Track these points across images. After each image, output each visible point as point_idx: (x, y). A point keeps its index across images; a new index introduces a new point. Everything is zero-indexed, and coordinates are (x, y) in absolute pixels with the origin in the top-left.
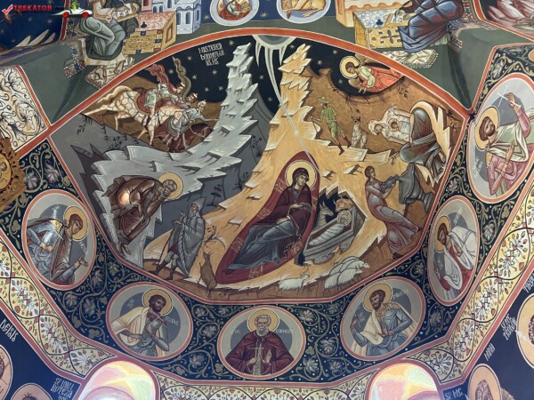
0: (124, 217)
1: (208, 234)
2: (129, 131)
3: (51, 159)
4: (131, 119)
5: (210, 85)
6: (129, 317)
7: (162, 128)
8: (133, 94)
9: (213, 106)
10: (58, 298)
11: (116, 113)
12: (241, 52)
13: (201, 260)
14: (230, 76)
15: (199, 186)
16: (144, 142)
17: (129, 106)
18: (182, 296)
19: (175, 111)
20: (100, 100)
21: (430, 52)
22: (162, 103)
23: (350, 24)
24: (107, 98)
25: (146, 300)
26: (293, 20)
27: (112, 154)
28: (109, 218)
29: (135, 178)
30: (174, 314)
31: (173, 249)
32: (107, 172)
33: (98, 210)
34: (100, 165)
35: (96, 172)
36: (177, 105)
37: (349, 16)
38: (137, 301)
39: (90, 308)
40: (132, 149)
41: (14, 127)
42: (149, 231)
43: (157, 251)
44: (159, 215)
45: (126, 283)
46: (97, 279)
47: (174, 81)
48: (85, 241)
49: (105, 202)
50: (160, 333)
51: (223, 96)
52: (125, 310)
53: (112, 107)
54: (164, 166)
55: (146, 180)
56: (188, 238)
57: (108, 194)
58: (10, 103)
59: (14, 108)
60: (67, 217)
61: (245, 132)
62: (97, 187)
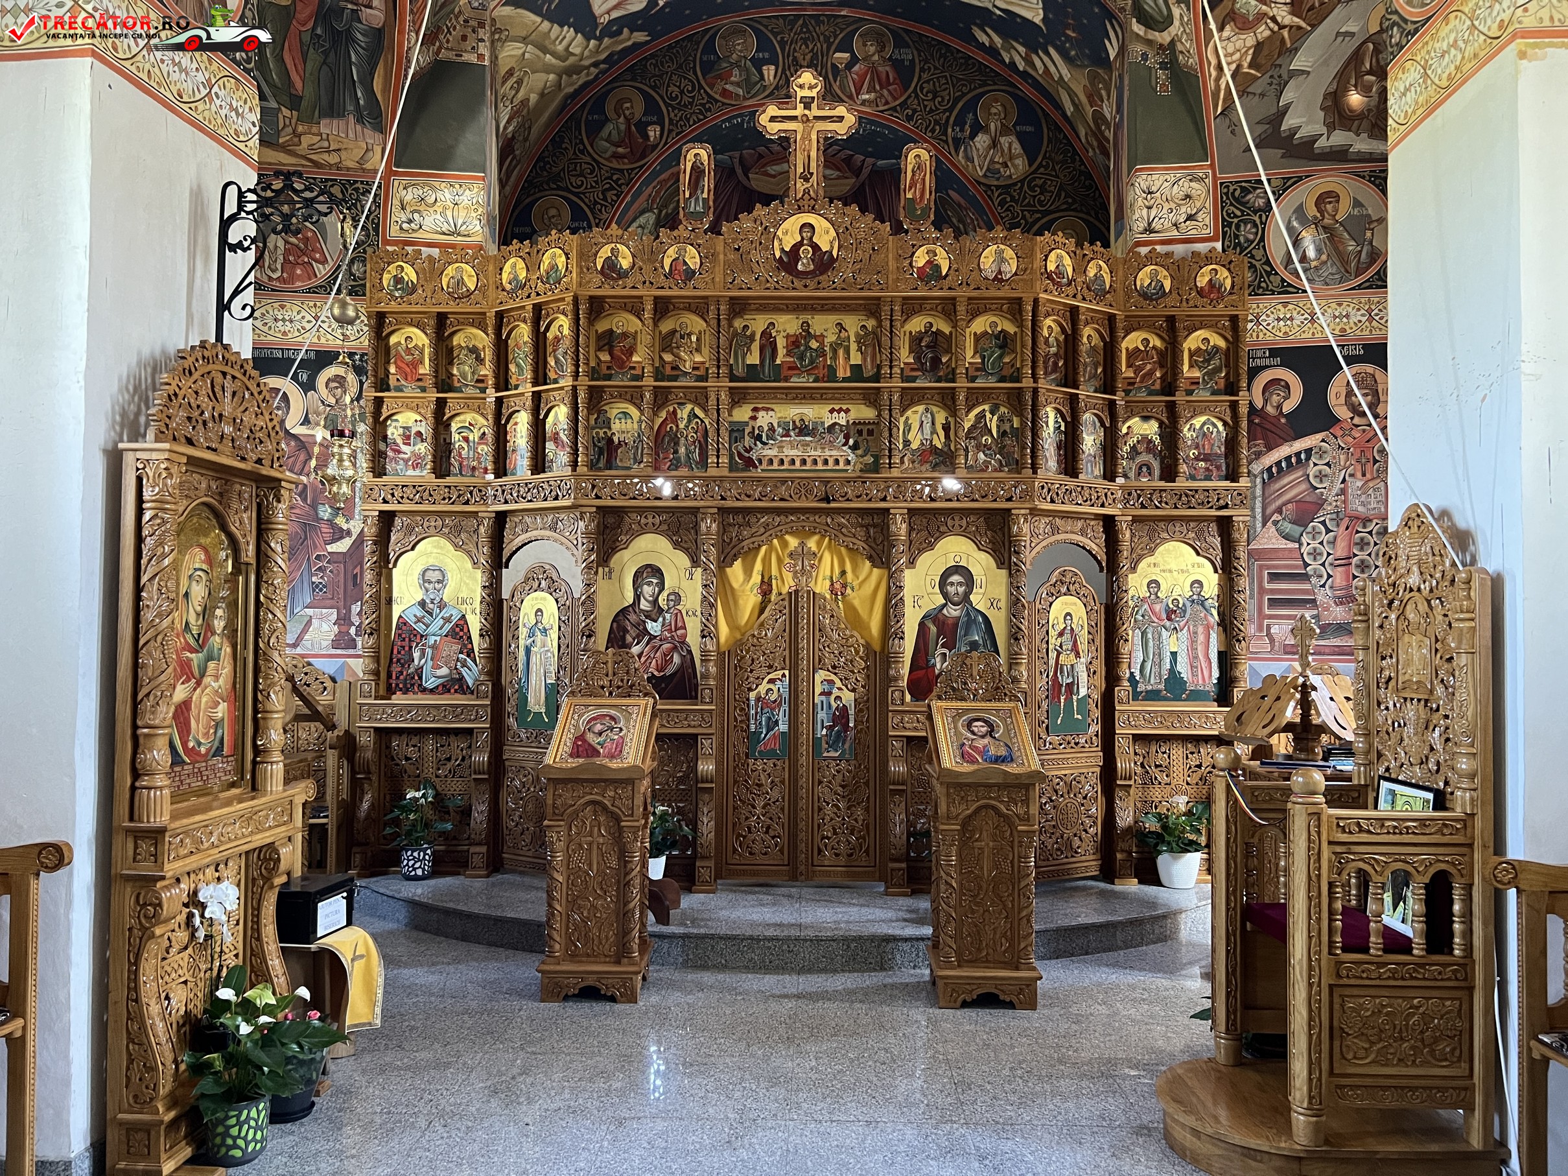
2: (1273, 56)
3: (1243, 189)
8: (1227, 32)
10: (1376, 283)
11: (1239, 67)
16: (1299, 35)
17: (1239, 44)
20: (1211, 85)
24: (1214, 73)
27: (1288, 96)
28: (1358, 144)
29: (1341, 74)
33: (1337, 155)
34: (1289, 122)
35: (1293, 131)
40: (1299, 62)
41: (1190, 218)
48: (1357, 204)
53: (1229, 70)
54: (1354, 19)
55: (1356, 56)
57: (1331, 127)
58: (1166, 206)
59: (1173, 206)
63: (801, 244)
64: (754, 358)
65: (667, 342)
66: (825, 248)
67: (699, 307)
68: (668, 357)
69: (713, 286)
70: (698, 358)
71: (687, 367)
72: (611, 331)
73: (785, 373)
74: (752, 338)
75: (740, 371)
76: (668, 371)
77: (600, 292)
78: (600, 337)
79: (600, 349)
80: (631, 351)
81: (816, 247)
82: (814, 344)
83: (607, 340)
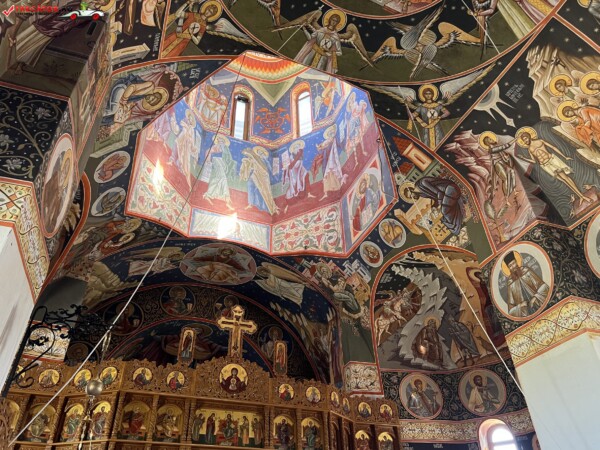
0: (430, 356)
1: (469, 327)
2: (395, 328)
3: (389, 375)
4: (391, 324)
5: (400, 283)
6: (472, 398)
7: (403, 312)
8: (381, 318)
9: (410, 286)
10: (441, 417)
11: (385, 330)
12: (394, 268)
13: (478, 342)
14: (401, 275)
15: (442, 312)
16: (404, 323)
17: (385, 323)
18: (486, 367)
19: (399, 303)
21: (464, 229)
22: (392, 307)
23: (420, 233)
24: (377, 331)
25: (472, 383)
26: (398, 246)
27: (401, 343)
28: (426, 364)
29: (417, 339)
30: (490, 380)
31: (462, 347)
32: (406, 352)
33: (419, 367)
34: (402, 352)
35: (403, 356)
36: (397, 300)
37: (416, 227)
38: (469, 388)
39: (455, 407)
40: (404, 332)
41: (372, 384)
42: (445, 348)
43: (457, 355)
44: (441, 338)
45: (458, 382)
46: (446, 392)
47: (387, 297)
48: (428, 385)
49: (418, 360)
50: (490, 396)
51: (409, 280)
52: (468, 396)
53: (381, 331)
54: (420, 321)
55: (421, 333)
56: (463, 337)
57: (415, 357)
58: (363, 378)
59: (365, 378)
60: (414, 387)
61: (434, 278)
62: (410, 360)
63: (231, 377)
64: (203, 431)
65: (161, 420)
66: (242, 380)
67: (180, 402)
68: (160, 428)
69: (190, 393)
70: (175, 429)
71: (169, 434)
72: (132, 412)
73: (217, 440)
74: (203, 421)
75: (196, 438)
76: (159, 436)
77: (132, 391)
78: (126, 414)
79: (124, 421)
80: (140, 424)
81: (238, 380)
82: (233, 426)
83: (129, 417)
